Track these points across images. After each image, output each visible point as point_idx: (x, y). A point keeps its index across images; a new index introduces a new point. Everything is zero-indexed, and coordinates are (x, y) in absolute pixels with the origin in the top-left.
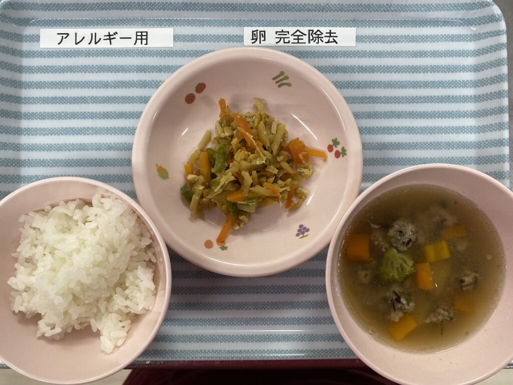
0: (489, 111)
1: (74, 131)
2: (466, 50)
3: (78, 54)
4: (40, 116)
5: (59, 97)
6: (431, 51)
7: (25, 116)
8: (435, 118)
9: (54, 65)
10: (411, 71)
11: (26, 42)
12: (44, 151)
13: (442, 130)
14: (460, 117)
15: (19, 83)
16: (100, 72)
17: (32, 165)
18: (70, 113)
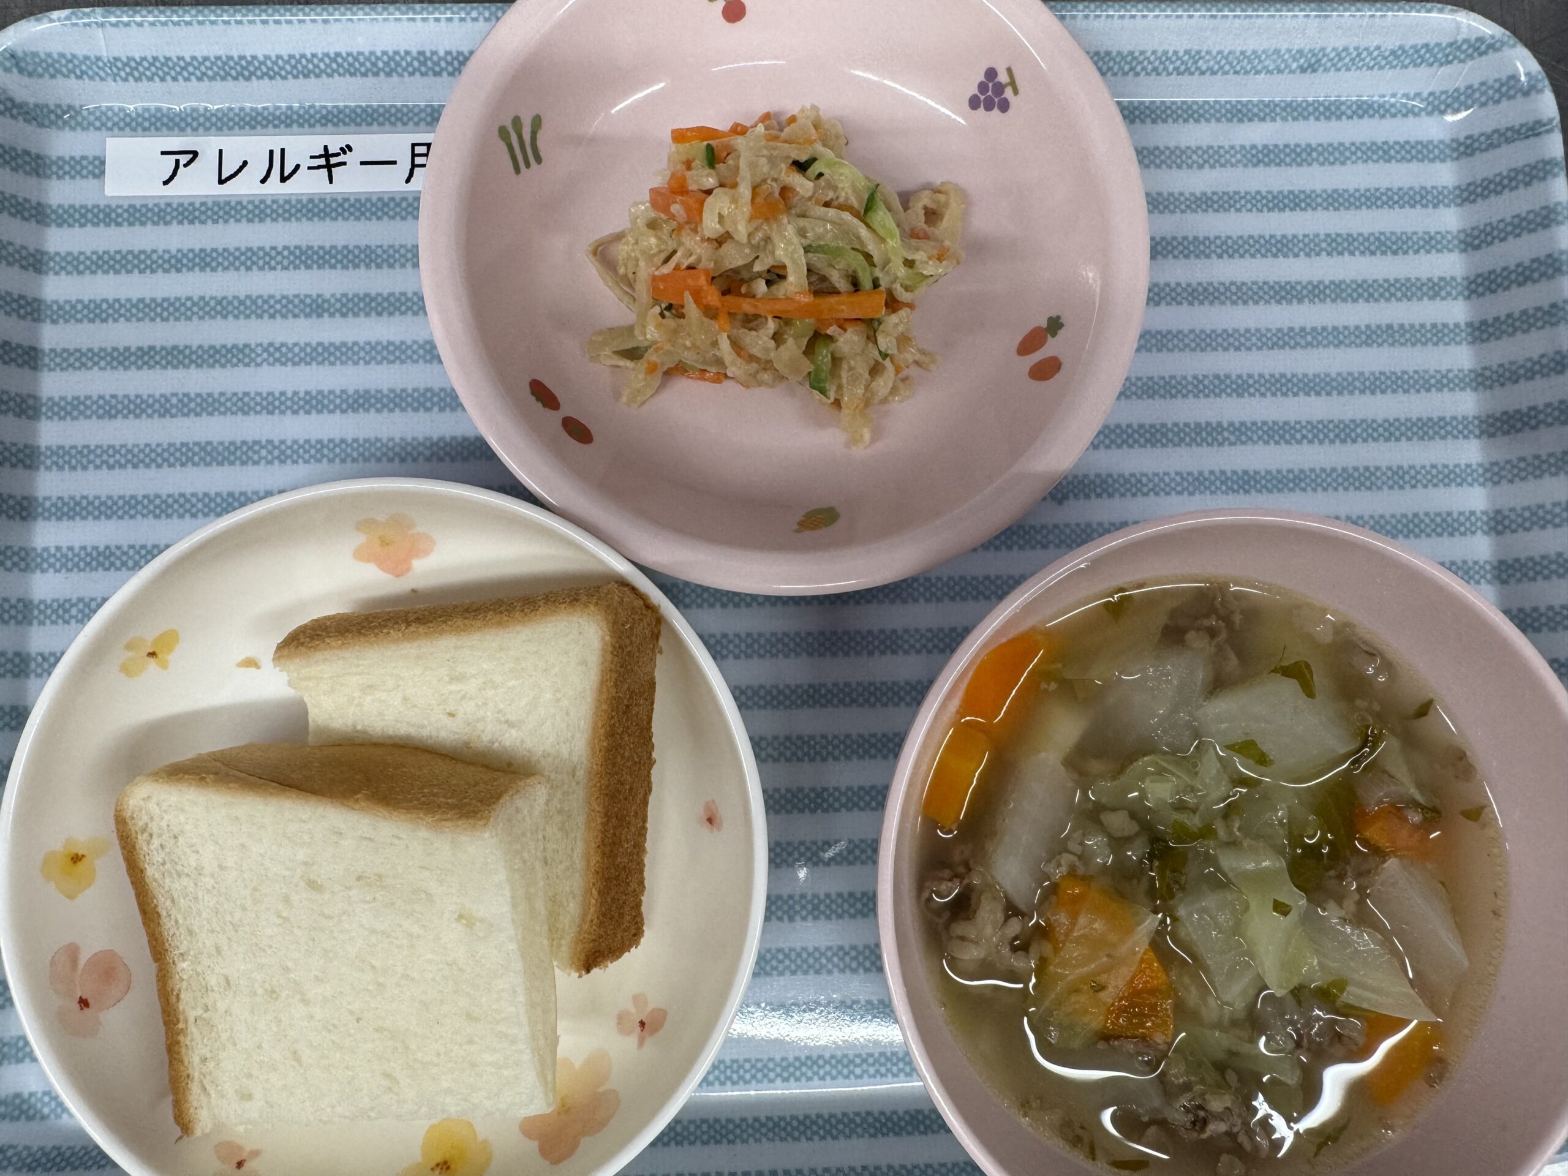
0: (1523, 366)
1: (209, 454)
2: (1429, 185)
3: (226, 213)
4: (100, 407)
5: (163, 348)
6: (1325, 191)
7: (51, 409)
8: (1351, 393)
9: (149, 249)
10: (1268, 251)
11: (59, 178)
12: (108, 517)
13: (1375, 430)
14: (1428, 390)
15: (35, 305)
16: (297, 267)
17: (70, 565)
18: (198, 395)
